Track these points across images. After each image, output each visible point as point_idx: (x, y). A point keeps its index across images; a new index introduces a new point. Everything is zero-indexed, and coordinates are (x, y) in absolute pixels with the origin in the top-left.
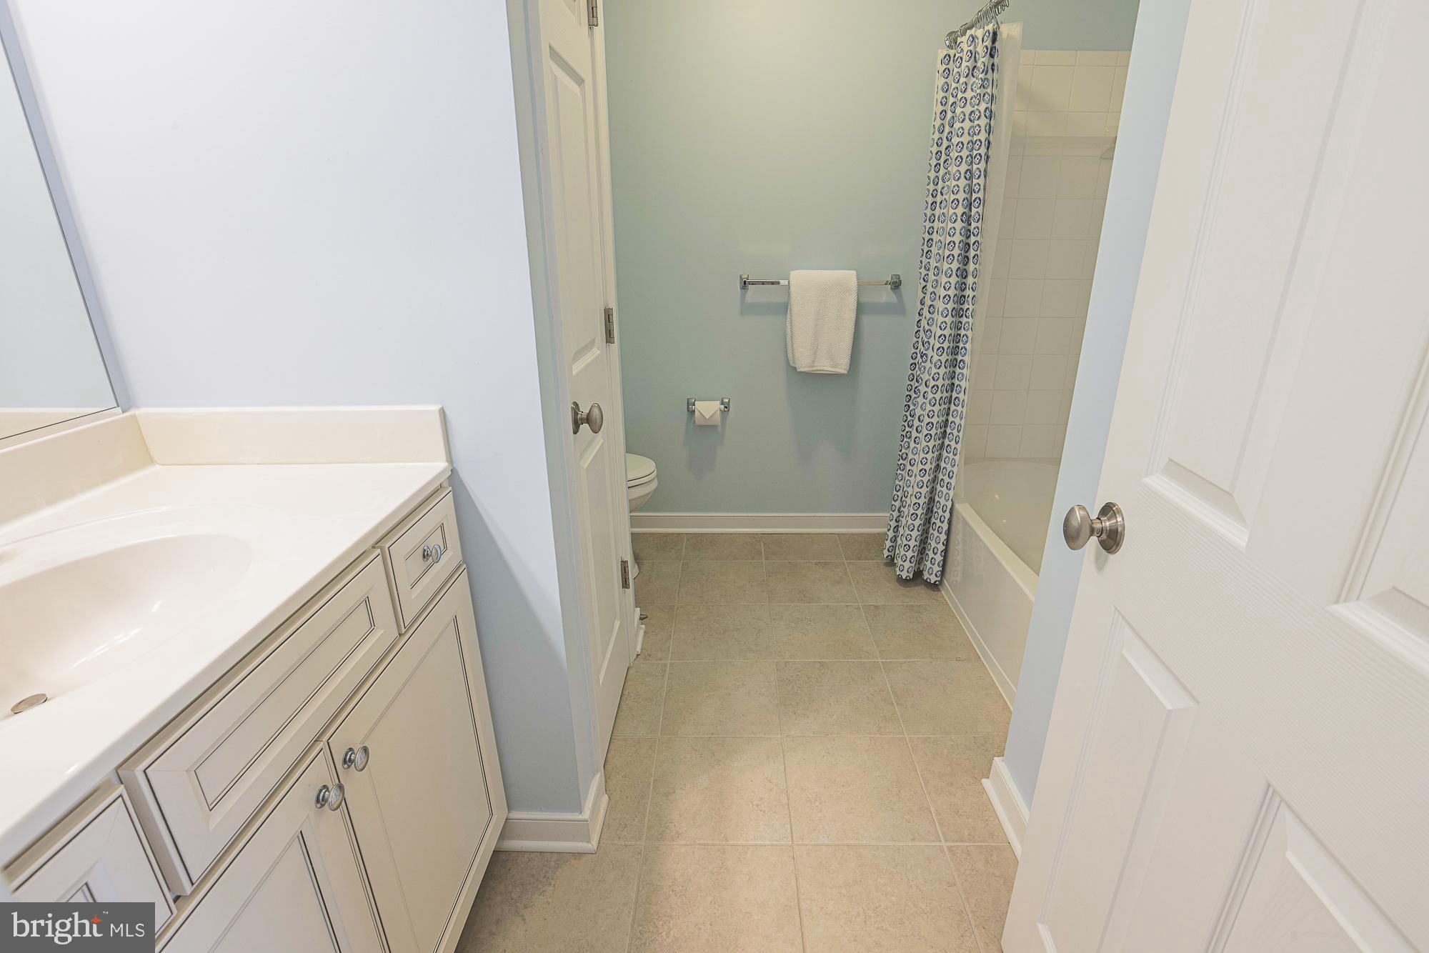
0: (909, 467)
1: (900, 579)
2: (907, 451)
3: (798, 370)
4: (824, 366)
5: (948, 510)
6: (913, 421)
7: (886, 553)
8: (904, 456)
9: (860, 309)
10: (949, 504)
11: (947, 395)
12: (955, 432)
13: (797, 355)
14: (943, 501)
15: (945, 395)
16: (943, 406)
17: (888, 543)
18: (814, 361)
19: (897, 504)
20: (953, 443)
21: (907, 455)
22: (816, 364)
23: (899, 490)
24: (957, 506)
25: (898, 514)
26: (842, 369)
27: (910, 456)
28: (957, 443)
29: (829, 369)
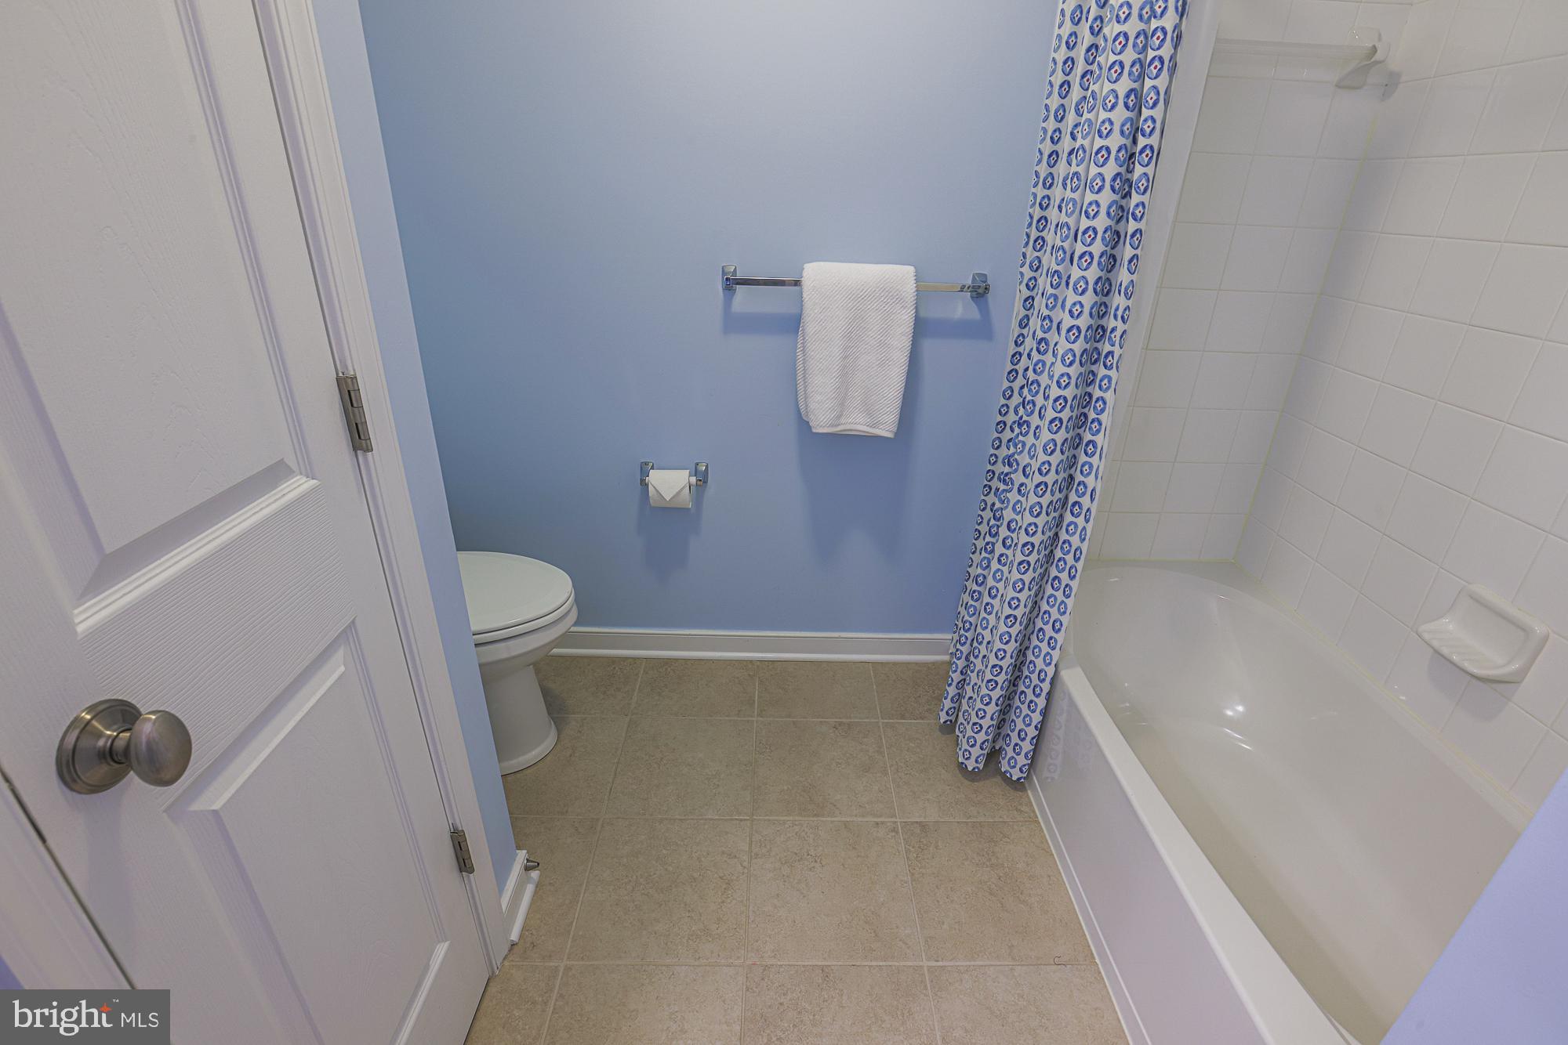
0: (986, 599)
1: (962, 767)
2: (985, 573)
3: (814, 431)
4: (856, 423)
5: (1048, 679)
6: (998, 527)
7: (943, 717)
8: (980, 579)
9: (922, 328)
10: (1051, 670)
11: (1060, 496)
12: (1070, 558)
13: (812, 406)
14: (1040, 663)
15: (1058, 495)
16: (1053, 514)
17: (948, 704)
18: (839, 417)
19: (965, 649)
20: (1064, 576)
21: (985, 577)
22: (843, 420)
23: (969, 629)
24: (1065, 674)
25: (966, 663)
26: (886, 426)
27: (990, 582)
28: (1072, 578)
29: (865, 428)
